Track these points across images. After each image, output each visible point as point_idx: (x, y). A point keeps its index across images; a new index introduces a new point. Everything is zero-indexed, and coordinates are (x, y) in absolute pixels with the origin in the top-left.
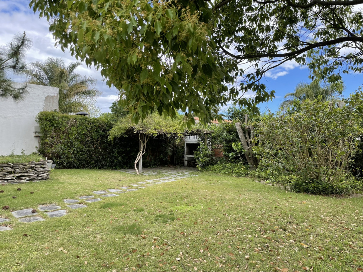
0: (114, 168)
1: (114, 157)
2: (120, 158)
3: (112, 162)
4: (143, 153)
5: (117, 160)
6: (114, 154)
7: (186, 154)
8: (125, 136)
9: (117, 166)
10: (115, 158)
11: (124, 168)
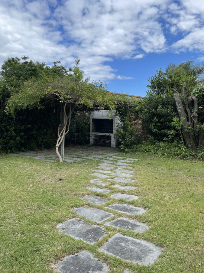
0: (9, 151)
1: (9, 137)
2: (18, 138)
3: (6, 143)
4: (66, 132)
5: (15, 140)
6: (9, 133)
7: (93, 132)
8: (40, 108)
9: (13, 149)
10: (11, 137)
11: (23, 151)
